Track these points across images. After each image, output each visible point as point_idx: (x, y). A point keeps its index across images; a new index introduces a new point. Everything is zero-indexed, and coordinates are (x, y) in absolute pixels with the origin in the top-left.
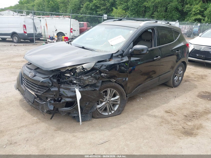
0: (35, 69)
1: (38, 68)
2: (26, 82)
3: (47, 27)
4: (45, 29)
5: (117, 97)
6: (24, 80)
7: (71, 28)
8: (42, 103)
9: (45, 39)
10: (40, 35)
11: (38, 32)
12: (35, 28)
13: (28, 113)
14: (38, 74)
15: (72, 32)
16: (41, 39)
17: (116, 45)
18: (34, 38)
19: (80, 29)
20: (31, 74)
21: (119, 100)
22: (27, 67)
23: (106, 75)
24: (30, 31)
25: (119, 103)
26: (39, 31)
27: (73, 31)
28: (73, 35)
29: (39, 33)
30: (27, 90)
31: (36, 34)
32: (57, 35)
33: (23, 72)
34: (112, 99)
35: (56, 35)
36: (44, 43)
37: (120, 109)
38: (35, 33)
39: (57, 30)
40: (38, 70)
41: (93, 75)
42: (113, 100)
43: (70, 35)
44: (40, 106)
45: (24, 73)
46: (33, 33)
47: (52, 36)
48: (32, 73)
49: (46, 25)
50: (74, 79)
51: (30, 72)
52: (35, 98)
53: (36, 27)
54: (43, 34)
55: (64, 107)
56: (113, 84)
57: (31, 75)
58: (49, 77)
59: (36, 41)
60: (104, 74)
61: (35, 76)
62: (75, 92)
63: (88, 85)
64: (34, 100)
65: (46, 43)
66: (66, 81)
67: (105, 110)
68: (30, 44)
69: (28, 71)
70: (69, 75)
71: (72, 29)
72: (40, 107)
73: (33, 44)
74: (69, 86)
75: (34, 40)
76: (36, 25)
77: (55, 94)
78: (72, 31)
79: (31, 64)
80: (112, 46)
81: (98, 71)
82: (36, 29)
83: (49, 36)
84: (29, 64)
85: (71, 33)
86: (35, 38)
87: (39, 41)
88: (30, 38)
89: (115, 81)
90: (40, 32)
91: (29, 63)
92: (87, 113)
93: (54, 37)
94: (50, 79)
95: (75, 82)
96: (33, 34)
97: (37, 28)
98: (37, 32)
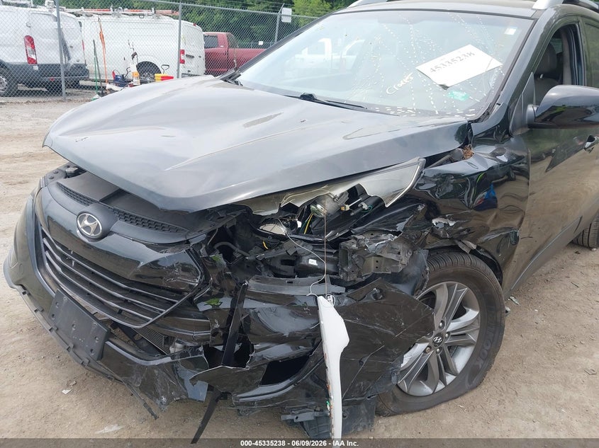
0: (105, 200)
1: (119, 193)
2: (59, 258)
3: (103, 43)
4: (97, 49)
5: (471, 314)
6: (46, 249)
7: (181, 48)
8: (143, 362)
9: (99, 84)
10: (81, 70)
11: (73, 62)
12: (65, 49)
13: (73, 397)
14: (120, 226)
15: (183, 62)
16: (82, 83)
17: (466, 85)
18: (63, 78)
19: (207, 54)
20: (86, 223)
21: (477, 326)
22: (60, 186)
23: (451, 224)
24: (48, 55)
25: (473, 337)
26: (76, 57)
27: (186, 60)
28: (187, 72)
29: (77, 63)
30: (66, 298)
31: (66, 65)
32: (138, 69)
33: (43, 213)
34: (453, 325)
35: (134, 69)
36: (97, 96)
37: (480, 363)
38: (64, 63)
39: (136, 54)
40: (119, 205)
41: (400, 227)
42: (453, 331)
43: (178, 70)
44: (134, 377)
45: (50, 218)
46: (59, 62)
47: (121, 71)
48: (90, 219)
49: (102, 37)
50: (309, 249)
51: (81, 216)
52: (109, 336)
53: (68, 45)
54: (90, 66)
55: (256, 386)
56: (468, 261)
57: (87, 228)
58: (188, 242)
59: (69, 91)
60: (443, 221)
61: (106, 234)
62: (314, 312)
63: (374, 276)
64: (104, 345)
65: (103, 95)
66: (264, 261)
67: (424, 375)
68: (50, 99)
69: (72, 208)
70: (281, 230)
71: (182, 52)
72: (137, 380)
73: (60, 98)
74: (282, 284)
75: (63, 86)
76: (66, 38)
77: (217, 326)
78: (183, 57)
79: (79, 171)
80: (445, 87)
81: (420, 208)
82: (67, 52)
83: (113, 73)
84: (67, 176)
85: (181, 65)
86: (66, 79)
87: (76, 90)
88: (47, 79)
89: (474, 247)
90: (82, 62)
91: (71, 170)
92: (359, 403)
93: (130, 77)
94: (194, 253)
95: (313, 262)
96: (57, 66)
97: (71, 47)
98: (69, 58)
